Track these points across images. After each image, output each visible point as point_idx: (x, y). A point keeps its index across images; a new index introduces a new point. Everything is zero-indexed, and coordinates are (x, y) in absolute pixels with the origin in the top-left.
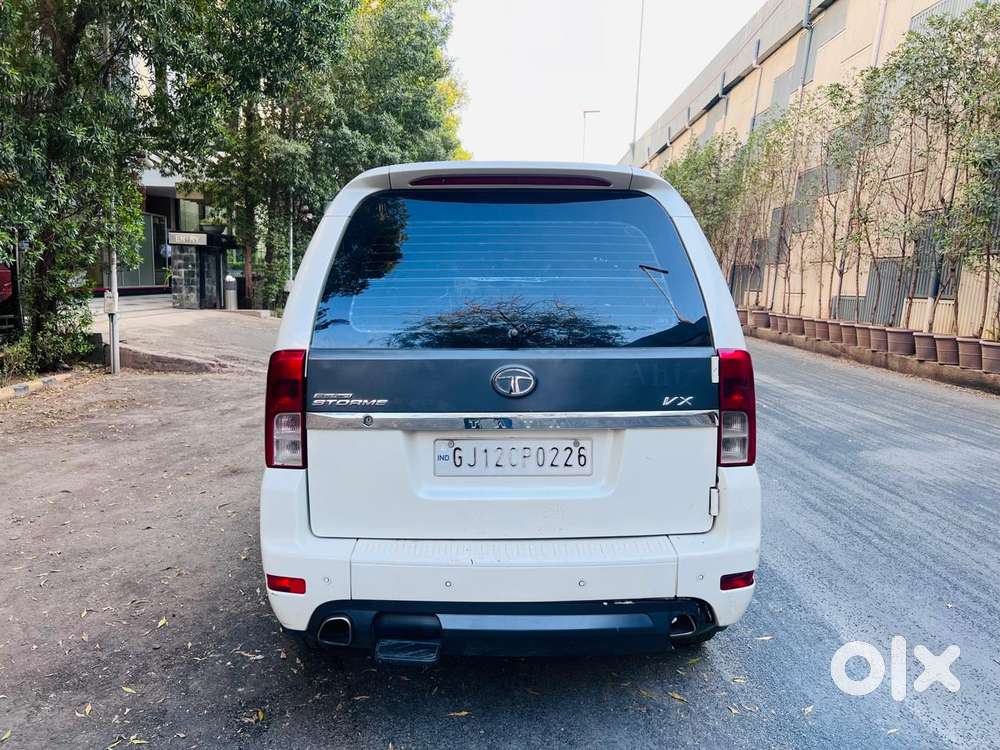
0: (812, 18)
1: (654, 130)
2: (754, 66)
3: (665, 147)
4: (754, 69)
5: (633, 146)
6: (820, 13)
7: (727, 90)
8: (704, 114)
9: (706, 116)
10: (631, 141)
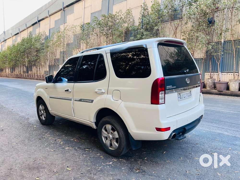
0: (64, 8)
1: (12, 28)
2: (48, 16)
3: (18, 33)
4: (48, 17)
5: (4, 32)
6: (66, 7)
7: (39, 21)
8: (31, 26)
9: (32, 27)
10: (4, 31)
